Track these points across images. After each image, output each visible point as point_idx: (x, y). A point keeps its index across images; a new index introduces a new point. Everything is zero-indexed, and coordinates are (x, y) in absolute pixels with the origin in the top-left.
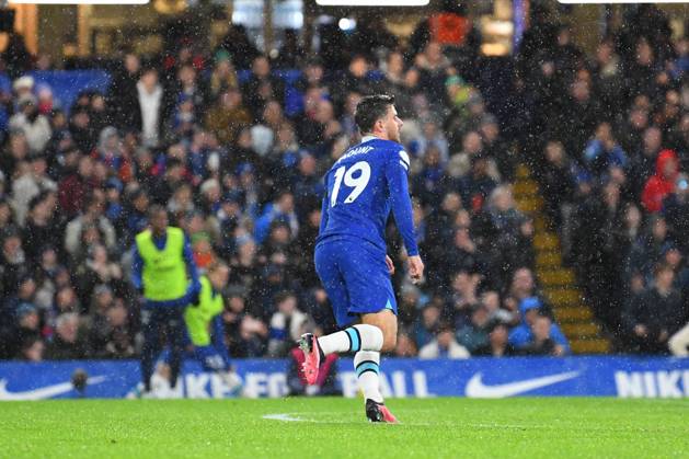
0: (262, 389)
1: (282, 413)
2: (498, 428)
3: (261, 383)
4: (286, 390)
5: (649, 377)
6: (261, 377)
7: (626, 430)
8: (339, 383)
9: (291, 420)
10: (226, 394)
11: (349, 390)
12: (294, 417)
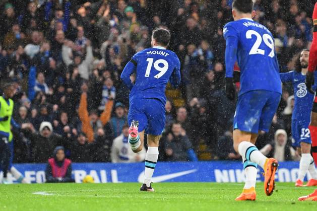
0: (33, 179)
1: (43, 191)
2: (154, 198)
3: (32, 176)
4: (45, 180)
5: (231, 172)
6: (33, 173)
7: (220, 199)
8: (74, 176)
9: (48, 194)
10: (14, 181)
11: (78, 179)
12: (49, 193)
